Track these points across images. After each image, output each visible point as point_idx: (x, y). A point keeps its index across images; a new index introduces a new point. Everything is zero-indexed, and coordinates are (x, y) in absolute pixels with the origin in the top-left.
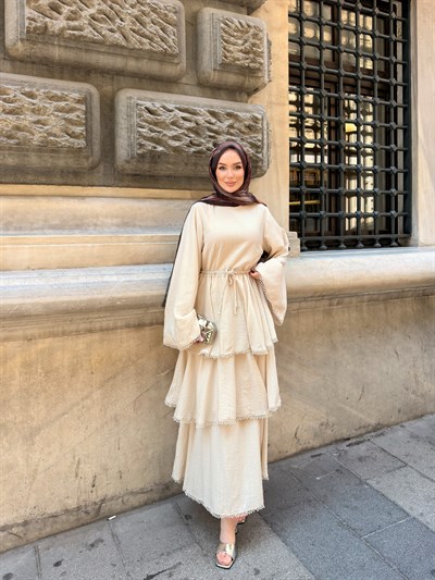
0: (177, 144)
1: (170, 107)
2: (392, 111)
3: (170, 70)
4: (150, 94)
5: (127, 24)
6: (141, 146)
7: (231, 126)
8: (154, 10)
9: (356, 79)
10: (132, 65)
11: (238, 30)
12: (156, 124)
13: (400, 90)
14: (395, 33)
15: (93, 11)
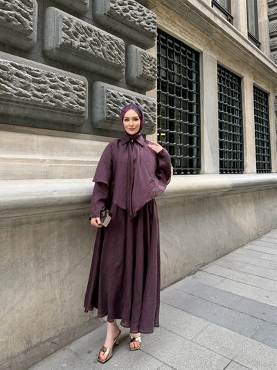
1: (121, 94)
3: (117, 75)
4: (111, 86)
5: (105, 48)
6: (109, 113)
7: (145, 108)
8: (116, 43)
10: (103, 70)
11: (148, 59)
12: (115, 102)
15: (91, 39)
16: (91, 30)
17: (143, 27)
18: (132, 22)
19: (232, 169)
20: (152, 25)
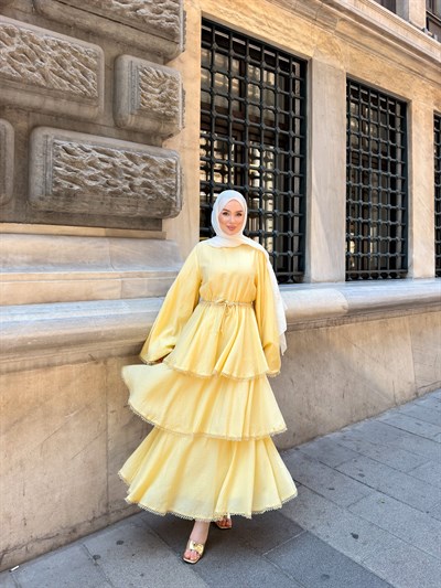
0: (94, 183)
1: (88, 147)
2: (291, 160)
3: (88, 112)
4: (67, 134)
5: (47, 65)
6: (57, 184)
7: (147, 169)
8: (75, 53)
9: (260, 129)
10: (50, 104)
11: (155, 80)
12: (73, 163)
13: (297, 141)
14: (294, 90)
15: (12, 49)
16: (11, 33)
17: (143, 19)
18: (115, 12)
19: (380, 272)
20: (166, 14)
